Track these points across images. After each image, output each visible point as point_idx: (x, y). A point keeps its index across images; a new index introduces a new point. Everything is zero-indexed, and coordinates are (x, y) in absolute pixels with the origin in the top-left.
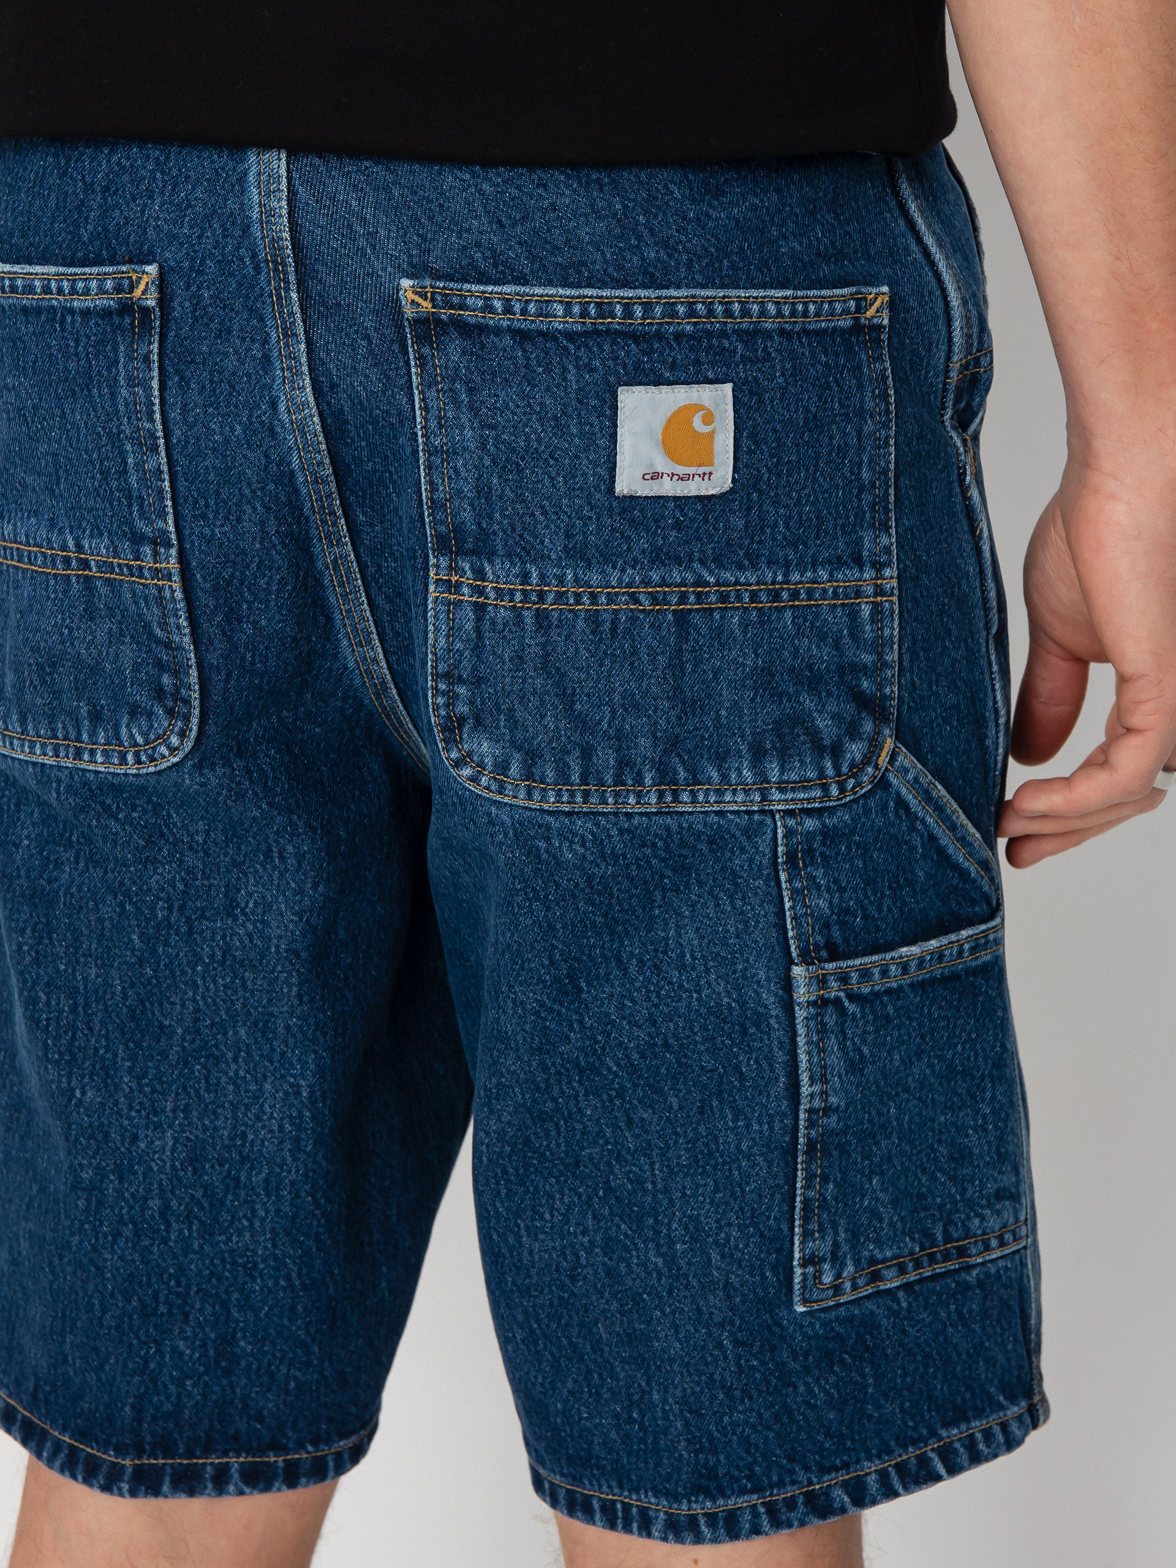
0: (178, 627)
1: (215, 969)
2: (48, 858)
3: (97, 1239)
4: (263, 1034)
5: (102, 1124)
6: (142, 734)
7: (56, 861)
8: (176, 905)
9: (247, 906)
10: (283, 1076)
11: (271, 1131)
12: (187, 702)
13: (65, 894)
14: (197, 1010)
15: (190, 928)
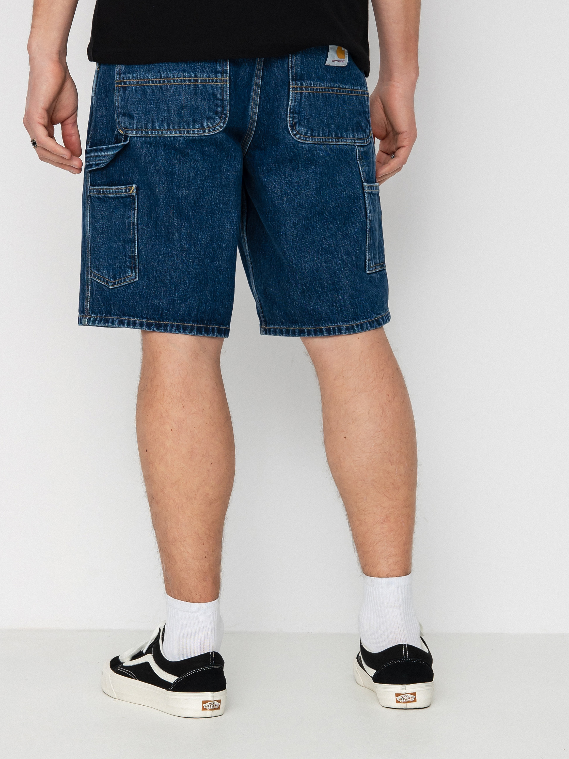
0: (227, 94)
1: (218, 188)
2: (170, 163)
3: (188, 264)
4: (226, 206)
5: (190, 232)
6: (211, 124)
7: (173, 163)
8: (210, 171)
9: (224, 171)
10: (230, 217)
11: (228, 232)
12: (226, 114)
13: (178, 172)
14: (212, 200)
15: (213, 177)
